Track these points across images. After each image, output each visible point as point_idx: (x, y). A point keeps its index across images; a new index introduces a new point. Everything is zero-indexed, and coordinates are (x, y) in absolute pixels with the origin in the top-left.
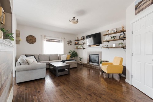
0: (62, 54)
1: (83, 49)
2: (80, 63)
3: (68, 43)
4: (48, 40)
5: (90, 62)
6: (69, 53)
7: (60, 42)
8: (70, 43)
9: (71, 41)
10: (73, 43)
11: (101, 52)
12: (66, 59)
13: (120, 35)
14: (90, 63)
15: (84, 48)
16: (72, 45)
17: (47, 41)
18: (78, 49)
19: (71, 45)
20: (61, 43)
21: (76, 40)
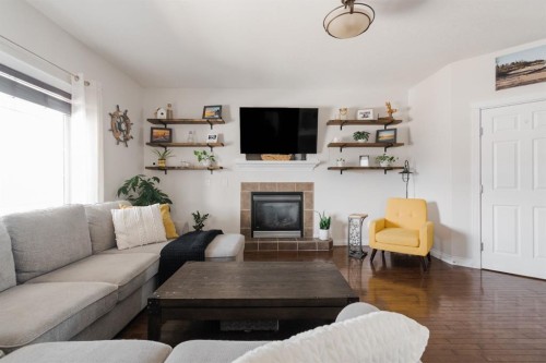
9: (125, 117)
10: (133, 131)
11: (310, 186)
13: (378, 132)
14: (258, 234)
19: (125, 140)
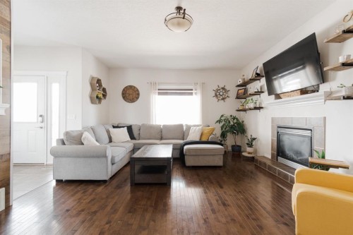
0: (195, 126)
1: (260, 108)
2: (249, 153)
3: (216, 95)
4: (163, 92)
5: (278, 155)
6: (219, 121)
7: (191, 94)
8: (221, 94)
9: (223, 88)
10: (230, 94)
12: (198, 140)
14: (280, 160)
15: (263, 106)
16: (227, 100)
17: (159, 94)
18: (245, 110)
19: (223, 99)
20: (194, 95)
21: (239, 83)
